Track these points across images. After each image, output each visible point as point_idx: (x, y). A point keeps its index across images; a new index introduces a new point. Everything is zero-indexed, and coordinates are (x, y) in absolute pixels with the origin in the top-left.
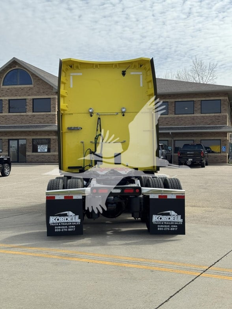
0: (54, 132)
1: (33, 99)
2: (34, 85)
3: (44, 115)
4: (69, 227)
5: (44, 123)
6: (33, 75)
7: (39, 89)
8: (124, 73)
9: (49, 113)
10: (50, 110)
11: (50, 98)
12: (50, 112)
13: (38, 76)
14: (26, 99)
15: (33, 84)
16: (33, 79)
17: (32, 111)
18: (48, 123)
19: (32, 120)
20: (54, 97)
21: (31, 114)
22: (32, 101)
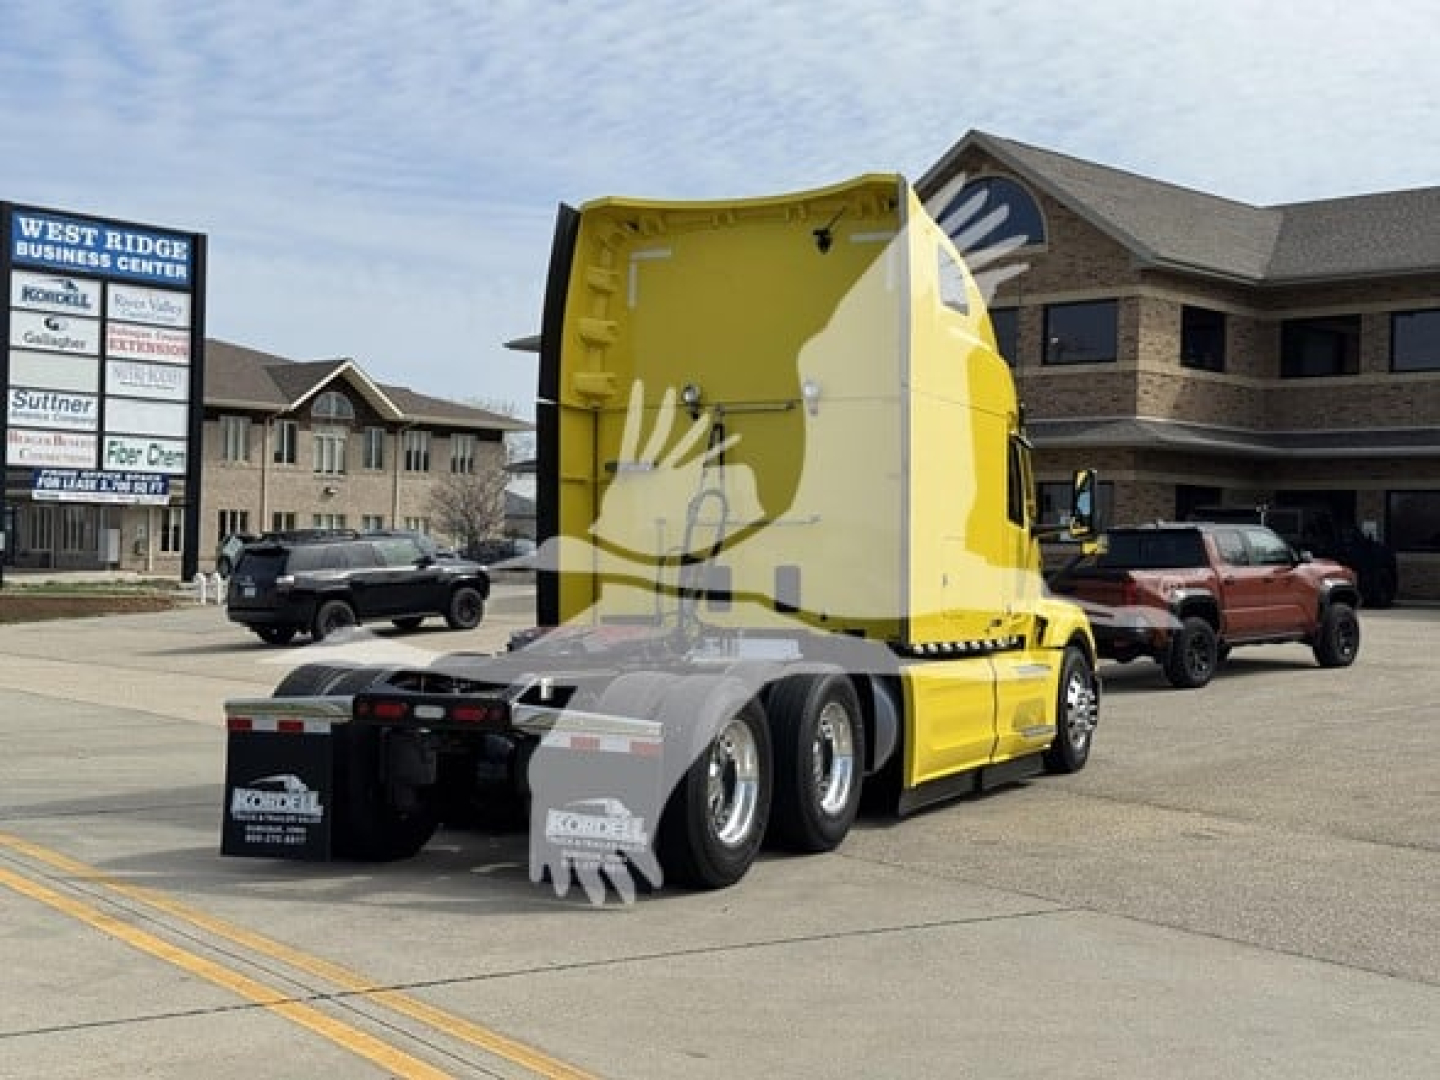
0: (1128, 452)
1: (1046, 308)
2: (1050, 244)
3: (1088, 374)
4: (290, 830)
5: (1086, 413)
6: (1047, 199)
7: (1069, 260)
8: (824, 241)
9: (1110, 367)
10: (1115, 352)
11: (1115, 300)
12: (1113, 360)
13: (1064, 202)
14: (1014, 309)
15: (1047, 239)
16: (1049, 218)
17: (1038, 359)
18: (1103, 410)
19: (1037, 401)
20: (1130, 294)
21: (1036, 373)
22: (1040, 314)
